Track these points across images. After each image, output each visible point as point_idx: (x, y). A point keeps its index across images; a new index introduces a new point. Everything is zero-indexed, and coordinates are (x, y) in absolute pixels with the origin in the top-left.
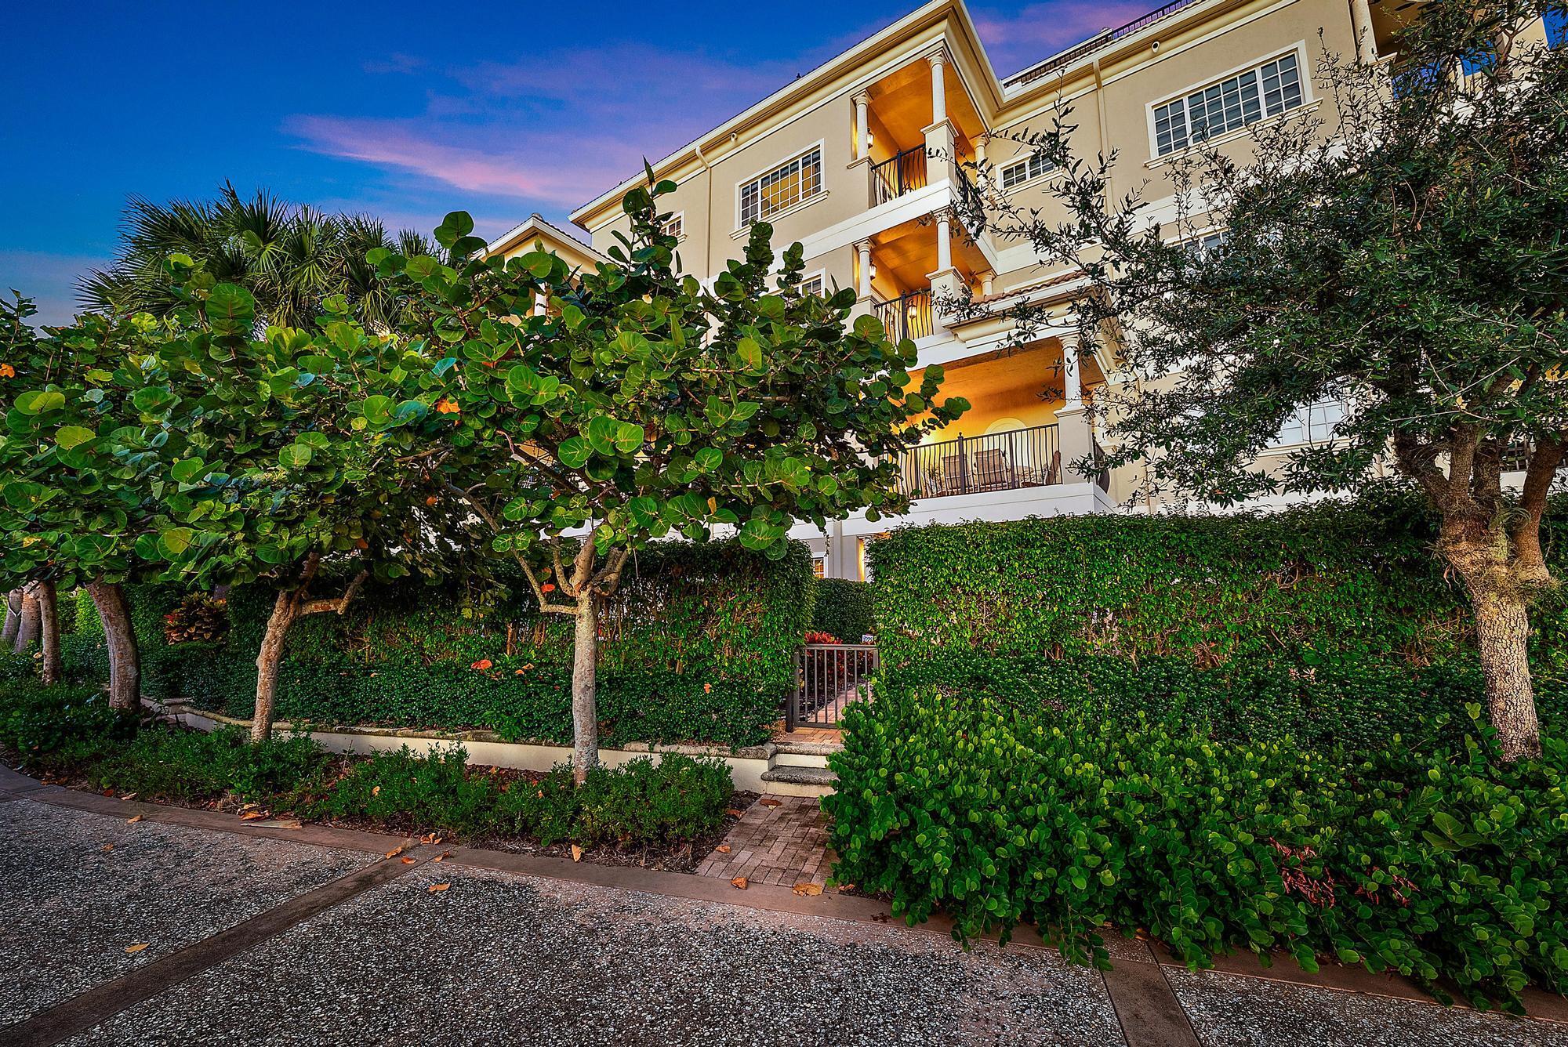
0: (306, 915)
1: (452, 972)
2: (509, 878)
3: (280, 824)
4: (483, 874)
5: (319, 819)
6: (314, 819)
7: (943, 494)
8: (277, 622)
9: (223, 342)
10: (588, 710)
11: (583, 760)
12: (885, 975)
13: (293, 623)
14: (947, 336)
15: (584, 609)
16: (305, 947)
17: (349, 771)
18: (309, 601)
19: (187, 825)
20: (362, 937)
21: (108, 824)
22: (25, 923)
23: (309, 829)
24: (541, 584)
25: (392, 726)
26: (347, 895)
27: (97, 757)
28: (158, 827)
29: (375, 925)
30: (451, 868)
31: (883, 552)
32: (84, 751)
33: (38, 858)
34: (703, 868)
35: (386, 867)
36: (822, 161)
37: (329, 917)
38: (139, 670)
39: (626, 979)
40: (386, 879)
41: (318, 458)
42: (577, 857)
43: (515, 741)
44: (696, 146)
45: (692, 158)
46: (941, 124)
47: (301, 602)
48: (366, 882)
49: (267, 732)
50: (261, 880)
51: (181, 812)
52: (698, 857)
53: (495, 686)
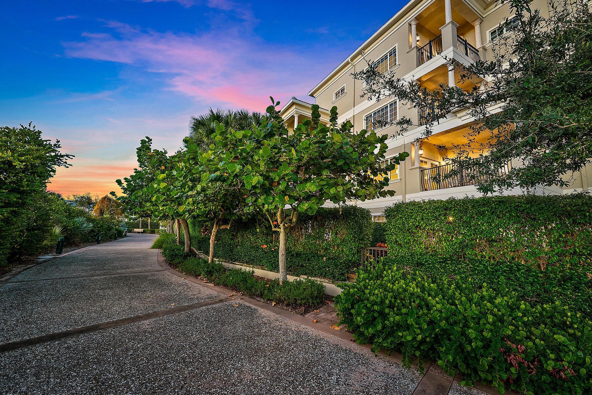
0: (205, 305)
1: (228, 324)
2: (253, 307)
3: (210, 284)
4: (248, 304)
5: (218, 285)
6: (217, 284)
7: (455, 186)
8: (214, 230)
9: (193, 159)
10: (283, 262)
11: (282, 277)
12: (342, 355)
13: (218, 231)
14: (452, 117)
15: (282, 230)
16: (202, 312)
17: (227, 273)
18: (222, 225)
19: (192, 281)
20: (214, 312)
21: (178, 279)
22: (158, 296)
23: (216, 287)
24: (273, 222)
25: (242, 263)
26: (216, 303)
27: (179, 263)
28: (187, 281)
29: (218, 311)
30: (241, 302)
31: (390, 213)
32: (177, 261)
33: (164, 283)
34: (307, 315)
35: (227, 298)
36: (397, 53)
37: (209, 307)
38: (190, 242)
39: (267, 336)
40: (226, 301)
41: (203, 188)
42: (273, 305)
43: (271, 271)
44: (349, 59)
45: (348, 63)
46: (449, 23)
47: (220, 225)
48: (221, 301)
49: (212, 260)
50: (201, 296)
51: (192, 279)
52: (306, 312)
53: (266, 253)
